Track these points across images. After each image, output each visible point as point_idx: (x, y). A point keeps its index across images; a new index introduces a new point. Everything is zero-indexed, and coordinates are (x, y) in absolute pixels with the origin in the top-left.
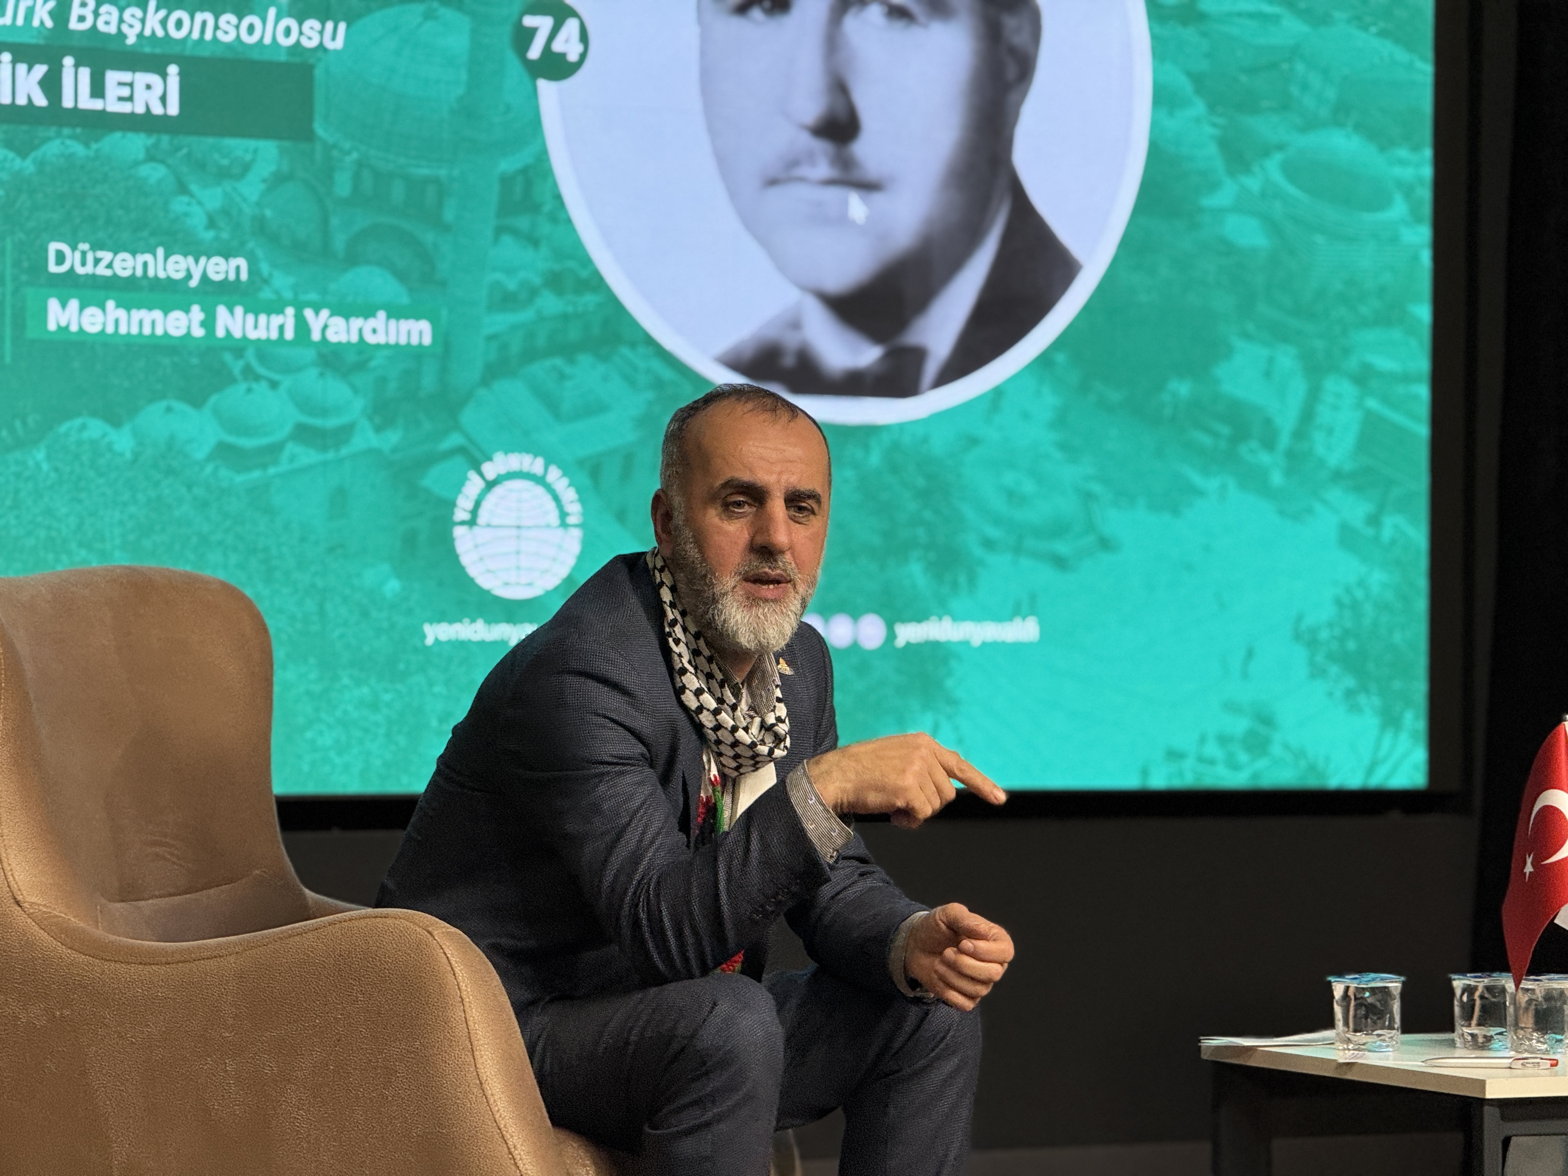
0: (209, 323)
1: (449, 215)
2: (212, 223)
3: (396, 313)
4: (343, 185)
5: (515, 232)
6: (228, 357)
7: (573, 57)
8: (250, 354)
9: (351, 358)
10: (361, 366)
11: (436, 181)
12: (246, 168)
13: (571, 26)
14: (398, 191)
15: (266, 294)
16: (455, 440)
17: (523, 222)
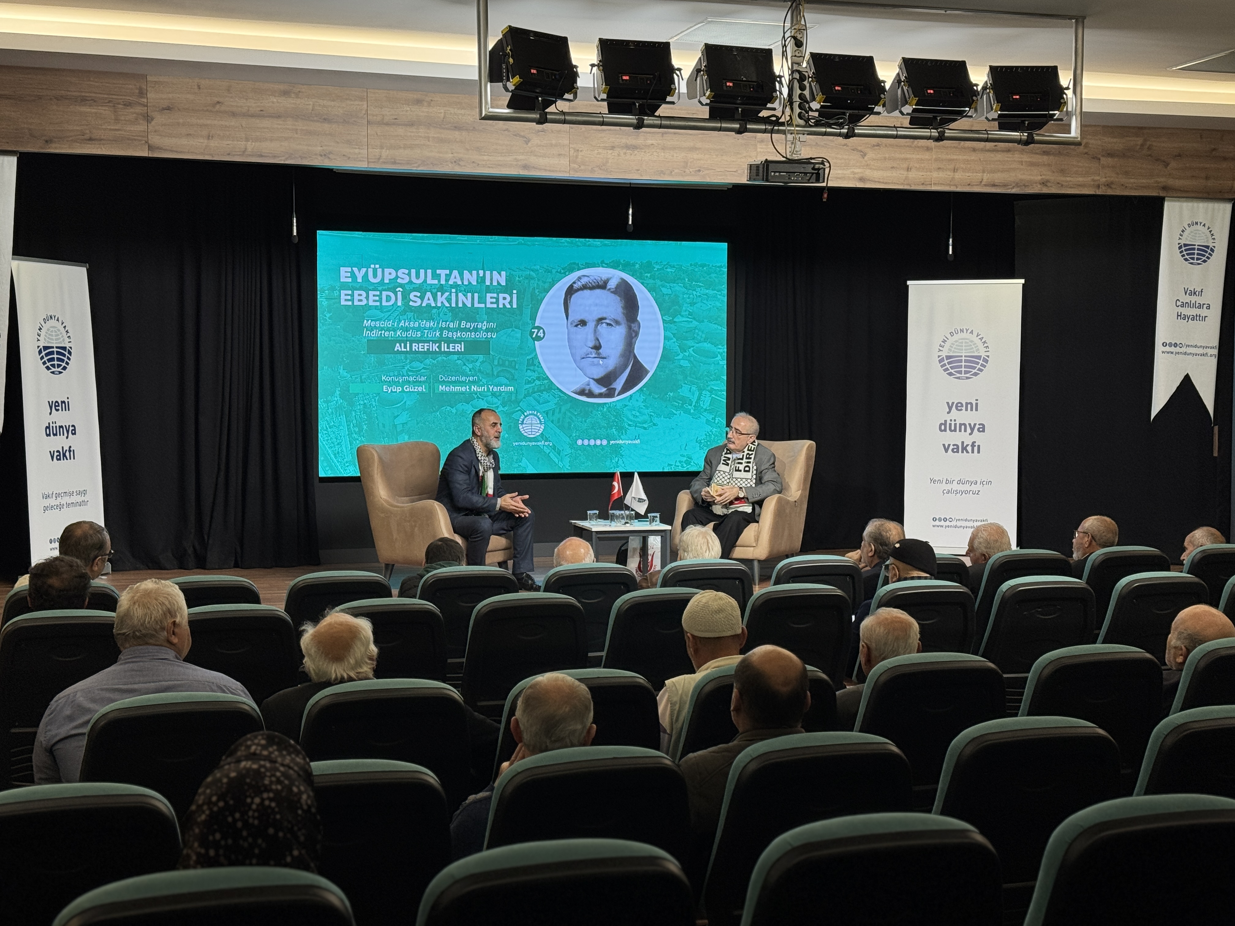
0: (470, 389)
1: (517, 367)
2: (470, 371)
3: (507, 386)
4: (496, 363)
5: (530, 370)
6: (474, 395)
7: (542, 336)
8: (478, 394)
9: (498, 394)
10: (500, 395)
11: (515, 361)
12: (477, 360)
13: (542, 331)
14: (507, 363)
15: (481, 383)
16: (519, 408)
17: (532, 368)
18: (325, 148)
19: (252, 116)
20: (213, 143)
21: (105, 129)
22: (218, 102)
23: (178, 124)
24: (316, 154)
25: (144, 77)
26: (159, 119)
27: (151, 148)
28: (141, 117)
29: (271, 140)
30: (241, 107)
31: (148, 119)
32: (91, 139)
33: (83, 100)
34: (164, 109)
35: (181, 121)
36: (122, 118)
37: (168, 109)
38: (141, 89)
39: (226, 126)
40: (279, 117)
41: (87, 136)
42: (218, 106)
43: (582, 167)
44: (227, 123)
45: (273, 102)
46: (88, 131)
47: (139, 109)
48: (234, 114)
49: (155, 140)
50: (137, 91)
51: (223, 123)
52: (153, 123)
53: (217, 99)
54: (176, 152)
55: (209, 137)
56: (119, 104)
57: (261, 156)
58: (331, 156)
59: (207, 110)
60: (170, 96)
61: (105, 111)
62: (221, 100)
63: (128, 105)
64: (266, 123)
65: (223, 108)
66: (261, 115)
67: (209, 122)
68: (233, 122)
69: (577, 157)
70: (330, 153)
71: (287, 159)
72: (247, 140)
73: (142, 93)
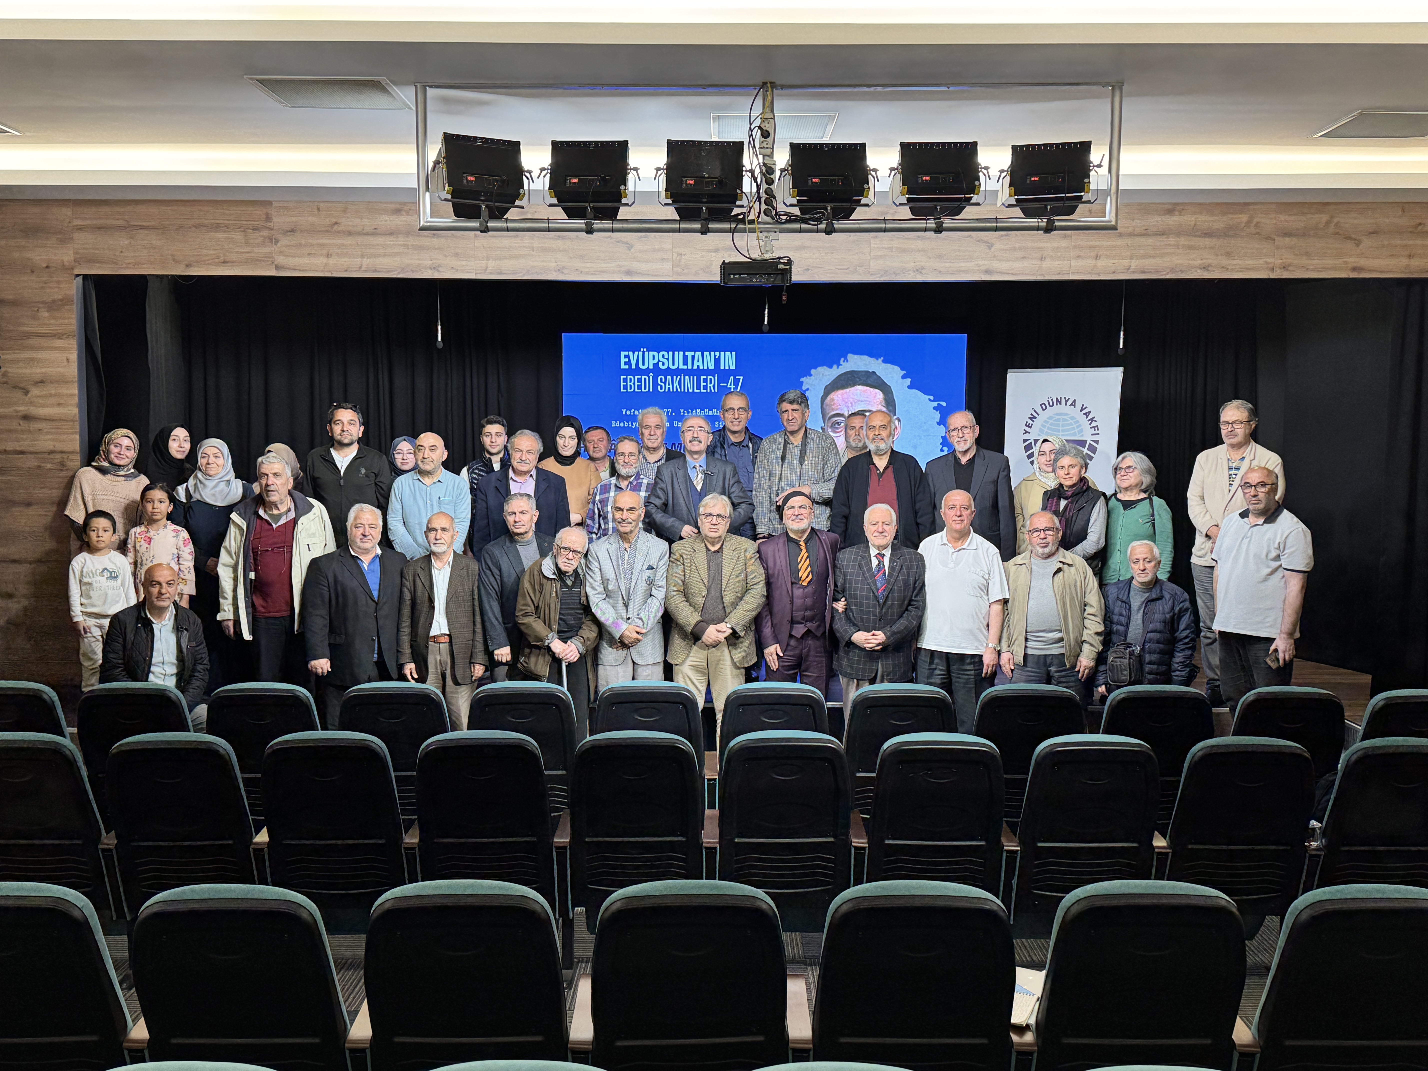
18: (434, 261)
19: (368, 234)
20: (332, 261)
21: (237, 252)
22: (336, 223)
23: (300, 245)
24: (426, 268)
25: (270, 203)
26: (284, 241)
27: (277, 268)
28: (267, 240)
29: (384, 256)
30: (357, 226)
31: (274, 241)
32: (224, 262)
33: (217, 227)
34: (288, 231)
35: (303, 241)
36: (252, 241)
37: (292, 231)
38: (267, 215)
39: (343, 245)
40: (391, 234)
41: (222, 259)
42: (336, 227)
43: (686, 271)
44: (344, 242)
45: (386, 221)
46: (222, 255)
47: (265, 233)
48: (350, 233)
49: (280, 260)
50: (264, 216)
51: (339, 242)
52: (279, 244)
53: (334, 220)
54: (300, 270)
55: (328, 256)
56: (248, 228)
57: (375, 271)
58: (440, 269)
59: (327, 231)
60: (294, 219)
61: (238, 236)
62: (339, 220)
63: (255, 229)
64: (380, 240)
65: (340, 228)
66: (375, 233)
67: (328, 241)
68: (349, 241)
69: (680, 261)
70: (439, 266)
71: (399, 273)
72: (363, 256)
73: (268, 218)
